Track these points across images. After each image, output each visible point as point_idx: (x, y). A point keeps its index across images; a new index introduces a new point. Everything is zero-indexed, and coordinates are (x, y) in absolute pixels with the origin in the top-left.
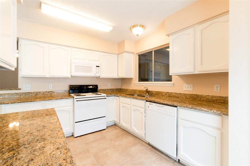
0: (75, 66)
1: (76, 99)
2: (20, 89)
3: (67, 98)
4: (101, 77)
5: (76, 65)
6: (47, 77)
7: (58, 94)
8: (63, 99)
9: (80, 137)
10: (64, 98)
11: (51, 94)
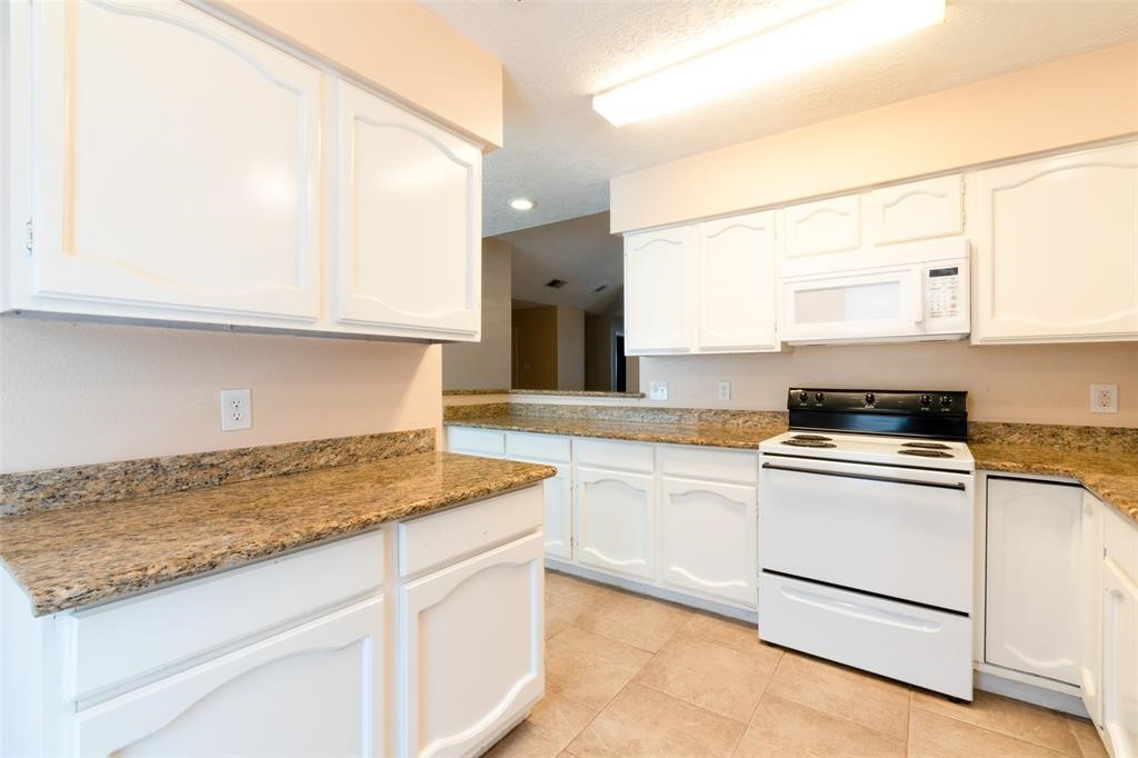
0: (796, 292)
1: (765, 454)
2: (643, 396)
3: (733, 443)
4: (975, 341)
5: (798, 289)
6: (692, 353)
7: (747, 424)
8: (718, 445)
9: (781, 652)
10: (720, 442)
11: (725, 422)
